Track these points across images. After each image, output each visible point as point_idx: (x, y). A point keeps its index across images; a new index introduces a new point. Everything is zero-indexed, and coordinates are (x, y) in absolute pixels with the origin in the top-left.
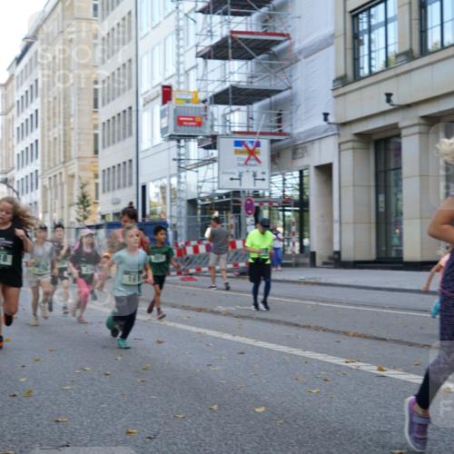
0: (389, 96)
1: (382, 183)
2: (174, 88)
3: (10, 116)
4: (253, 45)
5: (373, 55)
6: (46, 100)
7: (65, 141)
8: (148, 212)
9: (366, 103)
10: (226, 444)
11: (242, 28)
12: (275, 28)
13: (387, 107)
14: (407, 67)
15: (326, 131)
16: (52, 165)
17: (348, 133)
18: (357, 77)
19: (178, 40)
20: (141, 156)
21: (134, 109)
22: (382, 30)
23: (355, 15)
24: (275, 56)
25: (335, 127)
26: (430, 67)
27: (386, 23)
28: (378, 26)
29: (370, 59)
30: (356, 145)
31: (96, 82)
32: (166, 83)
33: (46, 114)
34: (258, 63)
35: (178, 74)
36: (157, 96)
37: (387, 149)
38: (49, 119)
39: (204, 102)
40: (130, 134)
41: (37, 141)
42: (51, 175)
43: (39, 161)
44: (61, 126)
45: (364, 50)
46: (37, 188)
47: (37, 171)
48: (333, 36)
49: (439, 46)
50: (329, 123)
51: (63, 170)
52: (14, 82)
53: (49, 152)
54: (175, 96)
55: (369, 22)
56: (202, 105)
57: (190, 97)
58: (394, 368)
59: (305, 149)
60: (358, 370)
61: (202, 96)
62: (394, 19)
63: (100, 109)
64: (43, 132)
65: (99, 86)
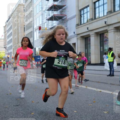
0: (88, 28)
1: (86, 47)
2: (41, 27)
3: (6, 33)
4: (58, 17)
5: (84, 19)
6: (13, 30)
7: (18, 39)
8: (36, 54)
9: (83, 30)
10: (53, 104)
11: (56, 14)
12: (63, 14)
13: (87, 30)
14: (92, 22)
15: (74, 36)
16: (15, 44)
17: (79, 36)
18: (81, 24)
19: (42, 16)
20: (34, 42)
21: (33, 31)
22: (86, 14)
23: (80, 11)
24: (63, 20)
25: (76, 35)
26: (96, 22)
27: (87, 12)
28: (85, 13)
29: (84, 20)
30: (81, 39)
31: (24, 26)
32: (40, 26)
33: (14, 33)
34: (60, 21)
35: (42, 24)
36: (38, 29)
37: (87, 40)
38: (14, 34)
39: (48, 30)
40: (32, 37)
41: (12, 39)
42: (15, 46)
43: (12, 43)
44: (17, 35)
45: (82, 18)
46: (12, 49)
47: (12, 45)
48: (76, 15)
49: (98, 17)
50: (75, 34)
51: (17, 45)
52: (7, 26)
53: (14, 41)
54: (42, 29)
55: (83, 12)
56: (47, 31)
57: (45, 29)
58: (89, 87)
59: (70, 40)
60: (81, 87)
61: (47, 29)
62: (89, 12)
63: (25, 31)
64: (13, 37)
65: (25, 27)
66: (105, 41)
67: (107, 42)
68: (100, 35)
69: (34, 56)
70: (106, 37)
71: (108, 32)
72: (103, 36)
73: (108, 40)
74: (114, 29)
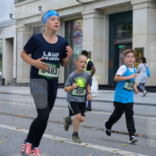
0: (40, 7)
13: (39, 12)
15: (11, 22)
17: (21, 24)
25: (15, 21)
30: (25, 29)
50: (12, 19)
66: (75, 37)
67: (79, 39)
68: (67, 23)
70: (79, 28)
71: (82, 18)
72: (72, 27)
73: (82, 36)
74: (94, 13)
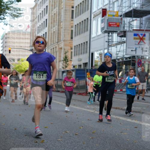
2: (108, 10)
3: (35, 22)
6: (50, 15)
7: (58, 33)
8: (94, 65)
16: (52, 43)
20: (91, 40)
21: (89, 19)
31: (73, 7)
32: (104, 8)
33: (50, 21)
35: (109, 3)
36: (100, 14)
39: (121, 16)
40: (87, 30)
41: (46, 33)
42: (52, 48)
44: (57, 27)
51: (57, 46)
52: (37, 7)
53: (51, 38)
54: (108, 13)
56: (120, 18)
57: (114, 14)
61: (120, 14)
63: (74, 19)
64: (49, 29)
65: (74, 9)
69: (90, 70)
